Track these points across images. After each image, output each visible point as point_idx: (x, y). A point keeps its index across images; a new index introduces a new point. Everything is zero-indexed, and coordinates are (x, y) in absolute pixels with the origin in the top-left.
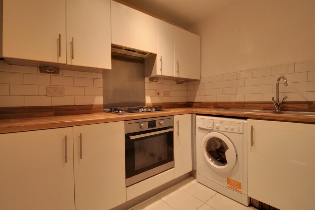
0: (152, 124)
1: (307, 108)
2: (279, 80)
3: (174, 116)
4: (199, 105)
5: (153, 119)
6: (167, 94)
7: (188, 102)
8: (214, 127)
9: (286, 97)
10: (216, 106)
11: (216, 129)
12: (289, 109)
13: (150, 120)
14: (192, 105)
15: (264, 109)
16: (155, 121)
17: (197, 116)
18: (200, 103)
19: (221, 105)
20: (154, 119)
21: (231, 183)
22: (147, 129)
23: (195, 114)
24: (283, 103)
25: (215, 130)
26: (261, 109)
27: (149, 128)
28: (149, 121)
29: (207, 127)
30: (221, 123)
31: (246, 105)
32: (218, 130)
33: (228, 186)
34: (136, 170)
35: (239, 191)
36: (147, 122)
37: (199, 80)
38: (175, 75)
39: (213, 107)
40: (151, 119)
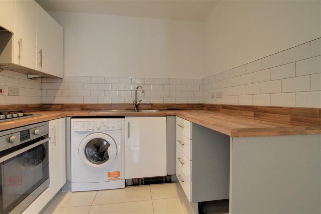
0: (25, 135)
1: (150, 108)
2: (137, 88)
3: (49, 121)
4: (61, 108)
5: (26, 128)
6: (14, 92)
7: (43, 104)
8: (95, 128)
9: (141, 101)
10: (84, 108)
11: (98, 130)
12: (141, 109)
13: (22, 129)
14: (50, 108)
15: (126, 110)
16: (29, 130)
17: (73, 120)
18: (62, 105)
19: (90, 107)
20: (28, 128)
21: (111, 175)
22: (18, 142)
23: (70, 117)
24: (139, 104)
25: (96, 131)
26: (124, 110)
27: (21, 141)
28: (21, 132)
29: (87, 129)
30: (102, 123)
31: (112, 106)
32: (99, 130)
33: (108, 180)
34: (4, 208)
35: (119, 179)
36: (19, 133)
37: (61, 78)
38: (36, 68)
39: (80, 109)
40: (24, 128)
